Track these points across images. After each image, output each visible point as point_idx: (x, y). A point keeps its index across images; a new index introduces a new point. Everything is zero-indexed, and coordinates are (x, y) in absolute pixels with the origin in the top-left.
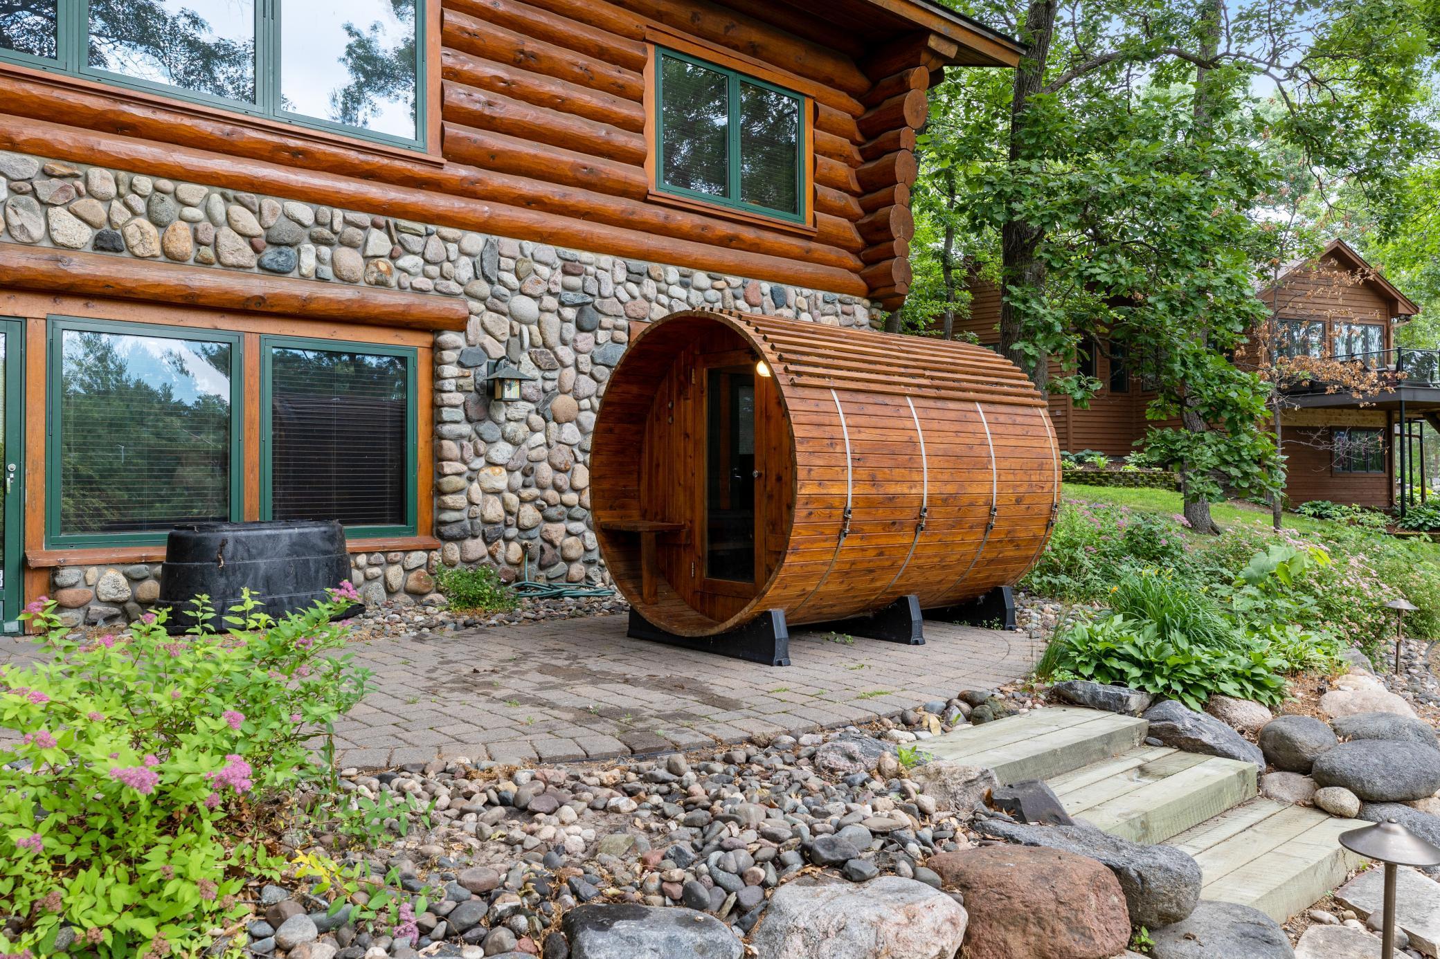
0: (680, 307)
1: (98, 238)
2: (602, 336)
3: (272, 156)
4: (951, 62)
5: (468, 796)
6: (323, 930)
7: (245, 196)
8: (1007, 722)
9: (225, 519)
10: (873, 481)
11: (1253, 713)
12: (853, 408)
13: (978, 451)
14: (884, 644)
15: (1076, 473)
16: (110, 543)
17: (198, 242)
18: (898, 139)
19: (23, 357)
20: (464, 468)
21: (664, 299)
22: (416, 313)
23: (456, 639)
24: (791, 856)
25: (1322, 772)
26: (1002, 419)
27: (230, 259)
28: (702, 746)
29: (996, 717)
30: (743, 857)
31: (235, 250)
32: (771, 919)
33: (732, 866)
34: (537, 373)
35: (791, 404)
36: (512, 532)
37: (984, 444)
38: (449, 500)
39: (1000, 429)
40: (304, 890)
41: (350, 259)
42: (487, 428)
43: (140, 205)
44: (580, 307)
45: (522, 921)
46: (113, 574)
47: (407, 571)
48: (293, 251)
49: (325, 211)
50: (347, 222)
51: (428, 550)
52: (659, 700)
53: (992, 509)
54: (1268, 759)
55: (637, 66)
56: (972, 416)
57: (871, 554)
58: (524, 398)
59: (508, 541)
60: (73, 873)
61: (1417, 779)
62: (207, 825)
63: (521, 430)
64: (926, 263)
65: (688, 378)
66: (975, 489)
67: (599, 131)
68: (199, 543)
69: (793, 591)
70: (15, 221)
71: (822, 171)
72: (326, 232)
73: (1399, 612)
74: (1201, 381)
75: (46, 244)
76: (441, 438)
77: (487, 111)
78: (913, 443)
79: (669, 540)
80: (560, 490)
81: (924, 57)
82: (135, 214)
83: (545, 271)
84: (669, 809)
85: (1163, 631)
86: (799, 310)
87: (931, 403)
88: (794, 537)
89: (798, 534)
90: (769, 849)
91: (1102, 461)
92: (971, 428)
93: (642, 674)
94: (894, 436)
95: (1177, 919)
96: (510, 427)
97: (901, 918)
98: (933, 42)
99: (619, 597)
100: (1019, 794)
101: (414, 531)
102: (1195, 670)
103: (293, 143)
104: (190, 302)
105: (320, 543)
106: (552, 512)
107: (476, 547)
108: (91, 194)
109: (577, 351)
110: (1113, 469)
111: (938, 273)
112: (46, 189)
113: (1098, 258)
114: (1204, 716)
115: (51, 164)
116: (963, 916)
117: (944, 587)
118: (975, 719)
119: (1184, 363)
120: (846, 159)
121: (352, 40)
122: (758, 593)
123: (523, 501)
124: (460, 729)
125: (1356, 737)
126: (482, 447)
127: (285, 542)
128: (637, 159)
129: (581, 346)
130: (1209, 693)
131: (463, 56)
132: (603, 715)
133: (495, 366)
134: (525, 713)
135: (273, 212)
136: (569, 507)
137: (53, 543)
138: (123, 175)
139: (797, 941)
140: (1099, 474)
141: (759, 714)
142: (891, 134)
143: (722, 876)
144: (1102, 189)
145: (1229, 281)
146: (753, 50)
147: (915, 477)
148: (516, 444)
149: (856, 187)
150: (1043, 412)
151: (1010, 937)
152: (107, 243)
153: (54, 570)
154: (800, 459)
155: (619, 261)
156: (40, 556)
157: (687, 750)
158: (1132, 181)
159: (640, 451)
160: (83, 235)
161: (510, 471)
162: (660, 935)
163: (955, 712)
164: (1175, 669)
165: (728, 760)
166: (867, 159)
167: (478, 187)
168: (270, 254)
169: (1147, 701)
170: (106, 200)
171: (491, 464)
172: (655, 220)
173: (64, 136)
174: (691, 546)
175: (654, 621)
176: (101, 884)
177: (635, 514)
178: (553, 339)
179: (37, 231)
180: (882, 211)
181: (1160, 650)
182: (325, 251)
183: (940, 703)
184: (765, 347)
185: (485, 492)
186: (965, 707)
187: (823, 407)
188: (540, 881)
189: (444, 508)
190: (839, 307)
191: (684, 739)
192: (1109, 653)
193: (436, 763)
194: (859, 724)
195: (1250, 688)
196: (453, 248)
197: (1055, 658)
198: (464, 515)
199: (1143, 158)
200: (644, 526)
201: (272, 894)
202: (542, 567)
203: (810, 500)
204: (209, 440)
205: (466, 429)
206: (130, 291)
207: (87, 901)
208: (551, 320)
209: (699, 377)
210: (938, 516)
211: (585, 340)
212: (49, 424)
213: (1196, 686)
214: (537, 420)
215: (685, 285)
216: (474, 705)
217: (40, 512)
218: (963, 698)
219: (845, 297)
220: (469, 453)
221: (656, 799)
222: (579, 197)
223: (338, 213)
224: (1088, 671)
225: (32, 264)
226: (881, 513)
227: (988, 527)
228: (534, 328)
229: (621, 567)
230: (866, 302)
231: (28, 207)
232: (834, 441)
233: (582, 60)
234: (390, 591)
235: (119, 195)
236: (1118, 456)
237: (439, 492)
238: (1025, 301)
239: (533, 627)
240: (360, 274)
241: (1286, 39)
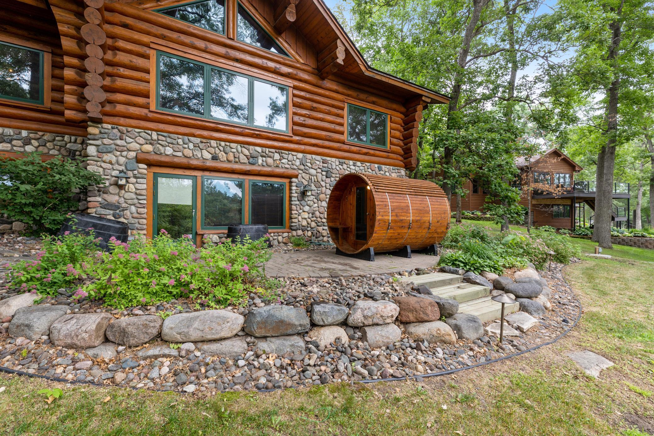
0: (353, 171)
1: (213, 157)
2: (332, 179)
3: (252, 136)
4: (430, 103)
5: (293, 282)
6: (262, 302)
7: (245, 146)
8: (426, 275)
9: (241, 224)
10: (397, 216)
11: (493, 276)
12: (392, 197)
13: (426, 209)
14: (400, 258)
15: (471, 217)
16: (214, 229)
17: (235, 157)
18: (414, 125)
19: (196, 185)
20: (297, 212)
21: (349, 169)
22: (286, 174)
23: (294, 253)
24: (362, 296)
25: (506, 290)
26: (434, 200)
27: (242, 161)
28: (348, 276)
29: (423, 274)
30: (351, 295)
31: (243, 159)
32: (355, 306)
33: (348, 296)
34: (316, 189)
35: (375, 196)
36: (309, 229)
37: (428, 207)
38: (293, 220)
39: (433, 203)
40: (258, 294)
41: (270, 161)
42: (303, 202)
43: (222, 149)
44: (327, 172)
45: (302, 303)
46: (216, 236)
47: (283, 238)
48: (256, 159)
49: (264, 149)
50: (269, 152)
51: (288, 233)
52: (340, 267)
53: (430, 224)
54: (494, 286)
55: (342, 109)
56: (425, 200)
57: (396, 234)
58: (312, 195)
59: (308, 231)
60: (215, 287)
61: (532, 292)
62: (240, 280)
63: (311, 203)
64: (428, 157)
65: (351, 190)
66: (425, 219)
67: (332, 126)
68: (235, 229)
69: (375, 243)
70: (195, 153)
71: (393, 134)
72: (264, 154)
73: (550, 255)
74: (500, 190)
75: (201, 159)
76: (292, 205)
77: (304, 123)
78: (408, 206)
79: (346, 230)
80: (321, 218)
81: (421, 102)
82: (221, 151)
83: (318, 163)
84: (337, 287)
85: (472, 255)
86: (385, 172)
87: (414, 196)
88: (375, 229)
89: (376, 228)
90: (357, 294)
91: (479, 214)
92: (424, 203)
93: (337, 262)
94: (403, 204)
95: (452, 315)
96: (309, 202)
97: (383, 307)
98: (424, 98)
99: (335, 246)
100: (420, 288)
101: (285, 228)
102: (478, 265)
103: (257, 132)
104: (233, 172)
105: (263, 230)
106: (319, 224)
107: (300, 232)
108: (211, 147)
109: (326, 183)
110: (483, 216)
111: (431, 160)
112: (201, 146)
113: (469, 157)
114: (479, 276)
115: (202, 140)
116: (398, 309)
117: (417, 244)
118: (418, 274)
119: (495, 186)
120: (399, 131)
121: (271, 101)
122: (367, 243)
123: (312, 221)
124: (293, 271)
125: (519, 282)
126: (302, 207)
127: (254, 229)
128: (342, 133)
129: (327, 182)
130: (481, 271)
131: (298, 109)
132: (326, 269)
133: (305, 187)
134: (307, 268)
135: (252, 149)
136: (324, 223)
137: (203, 229)
138: (218, 142)
139: (360, 310)
140: (478, 217)
141: (363, 270)
142: (412, 123)
143: (345, 298)
144: (470, 137)
145: (507, 163)
146: (374, 103)
147: (408, 215)
148: (310, 207)
149: (402, 138)
150: (445, 199)
151: (409, 314)
152: (215, 158)
153: (203, 235)
154: (377, 210)
155: (337, 160)
156: (200, 232)
157: (344, 277)
158: (479, 135)
159: (339, 208)
160: (209, 156)
161: (309, 213)
162: (330, 307)
163: (413, 272)
164: (473, 264)
165: (354, 279)
166: (405, 131)
167: (301, 142)
168: (251, 160)
169: (464, 272)
170: (214, 148)
171: (304, 211)
172: (347, 149)
173: (205, 133)
174: (351, 232)
175: (342, 250)
176: (220, 290)
177: (338, 224)
178: (320, 180)
179: (199, 156)
180: (409, 145)
181: (469, 259)
182: (264, 159)
183: (410, 270)
184: (369, 182)
185: (302, 218)
186: (416, 271)
187: (384, 197)
188: (306, 297)
189: (292, 222)
190: (397, 171)
191: (344, 275)
192: (456, 260)
193: (287, 276)
194: (388, 274)
195: (493, 270)
196: (295, 157)
197: (442, 261)
198: (297, 224)
199: (483, 128)
200: (339, 227)
201: (252, 295)
202: (316, 238)
203: (379, 220)
204: (235, 206)
205: (298, 203)
206: (219, 169)
207: (218, 292)
208: (319, 175)
209: (354, 189)
210: (415, 225)
211: (328, 180)
212: (202, 201)
213: (478, 269)
214: (316, 201)
215: (354, 166)
216: (297, 266)
217: (200, 221)
218: (416, 269)
219: (398, 168)
220: (298, 209)
221: (335, 285)
222: (327, 143)
223: (267, 149)
224: (449, 264)
225: (199, 163)
226: (399, 224)
227: (429, 228)
228: (315, 177)
229: (334, 237)
230: (405, 169)
231: (197, 150)
232: (386, 206)
233: (328, 108)
234: (279, 243)
235: (217, 147)
236: (483, 211)
237: (291, 218)
238: (448, 169)
239: (313, 251)
240: (272, 164)
241: (532, 92)
